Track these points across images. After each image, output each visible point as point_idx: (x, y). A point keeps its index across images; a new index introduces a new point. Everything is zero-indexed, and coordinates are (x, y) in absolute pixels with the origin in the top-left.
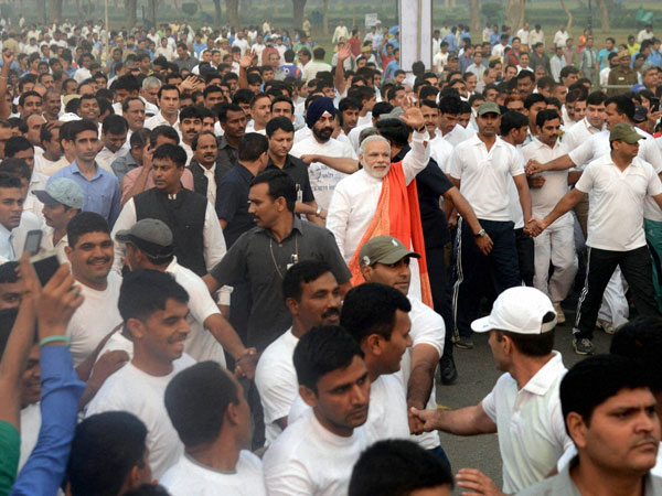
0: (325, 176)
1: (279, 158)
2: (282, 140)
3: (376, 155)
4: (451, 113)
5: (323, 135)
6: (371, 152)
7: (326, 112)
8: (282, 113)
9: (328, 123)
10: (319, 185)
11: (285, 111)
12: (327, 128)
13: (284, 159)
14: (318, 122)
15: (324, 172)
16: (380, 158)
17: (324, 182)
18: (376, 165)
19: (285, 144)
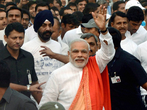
0: (47, 65)
1: (14, 51)
2: (16, 38)
3: (77, 51)
4: (134, 21)
5: (45, 36)
6: (73, 49)
7: (47, 20)
8: (14, 18)
9: (48, 28)
10: (42, 71)
11: (17, 16)
12: (48, 32)
13: (18, 52)
14: (41, 27)
15: (46, 62)
16: (80, 54)
17: (46, 69)
18: (77, 58)
19: (18, 41)
